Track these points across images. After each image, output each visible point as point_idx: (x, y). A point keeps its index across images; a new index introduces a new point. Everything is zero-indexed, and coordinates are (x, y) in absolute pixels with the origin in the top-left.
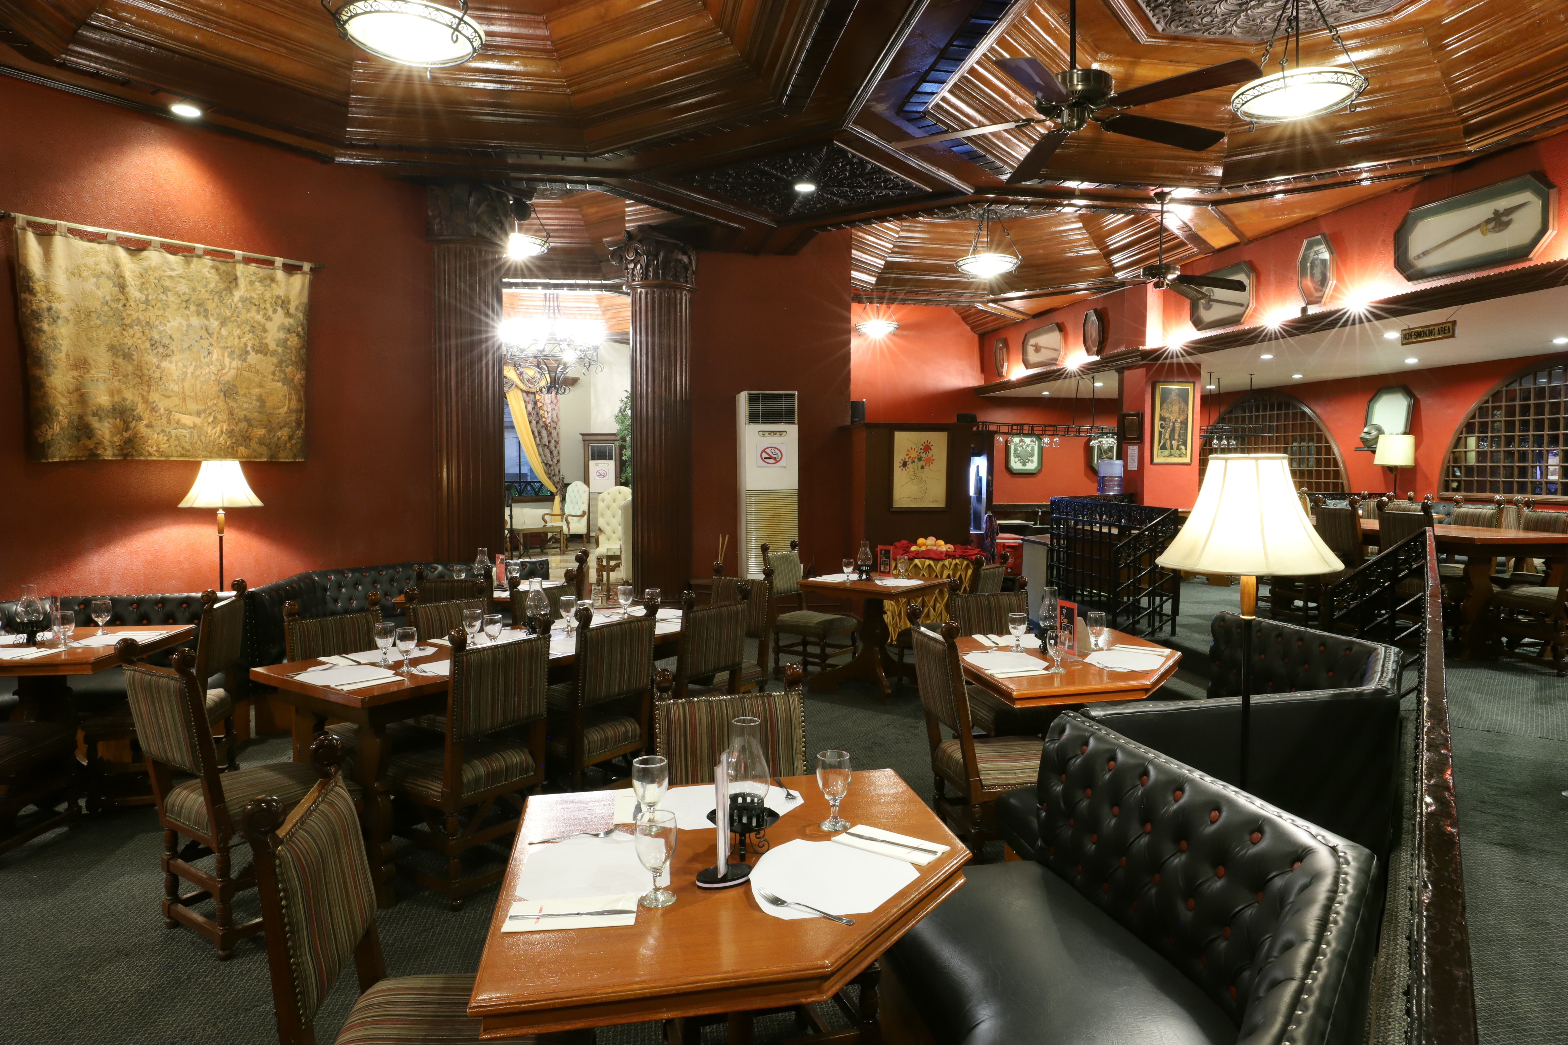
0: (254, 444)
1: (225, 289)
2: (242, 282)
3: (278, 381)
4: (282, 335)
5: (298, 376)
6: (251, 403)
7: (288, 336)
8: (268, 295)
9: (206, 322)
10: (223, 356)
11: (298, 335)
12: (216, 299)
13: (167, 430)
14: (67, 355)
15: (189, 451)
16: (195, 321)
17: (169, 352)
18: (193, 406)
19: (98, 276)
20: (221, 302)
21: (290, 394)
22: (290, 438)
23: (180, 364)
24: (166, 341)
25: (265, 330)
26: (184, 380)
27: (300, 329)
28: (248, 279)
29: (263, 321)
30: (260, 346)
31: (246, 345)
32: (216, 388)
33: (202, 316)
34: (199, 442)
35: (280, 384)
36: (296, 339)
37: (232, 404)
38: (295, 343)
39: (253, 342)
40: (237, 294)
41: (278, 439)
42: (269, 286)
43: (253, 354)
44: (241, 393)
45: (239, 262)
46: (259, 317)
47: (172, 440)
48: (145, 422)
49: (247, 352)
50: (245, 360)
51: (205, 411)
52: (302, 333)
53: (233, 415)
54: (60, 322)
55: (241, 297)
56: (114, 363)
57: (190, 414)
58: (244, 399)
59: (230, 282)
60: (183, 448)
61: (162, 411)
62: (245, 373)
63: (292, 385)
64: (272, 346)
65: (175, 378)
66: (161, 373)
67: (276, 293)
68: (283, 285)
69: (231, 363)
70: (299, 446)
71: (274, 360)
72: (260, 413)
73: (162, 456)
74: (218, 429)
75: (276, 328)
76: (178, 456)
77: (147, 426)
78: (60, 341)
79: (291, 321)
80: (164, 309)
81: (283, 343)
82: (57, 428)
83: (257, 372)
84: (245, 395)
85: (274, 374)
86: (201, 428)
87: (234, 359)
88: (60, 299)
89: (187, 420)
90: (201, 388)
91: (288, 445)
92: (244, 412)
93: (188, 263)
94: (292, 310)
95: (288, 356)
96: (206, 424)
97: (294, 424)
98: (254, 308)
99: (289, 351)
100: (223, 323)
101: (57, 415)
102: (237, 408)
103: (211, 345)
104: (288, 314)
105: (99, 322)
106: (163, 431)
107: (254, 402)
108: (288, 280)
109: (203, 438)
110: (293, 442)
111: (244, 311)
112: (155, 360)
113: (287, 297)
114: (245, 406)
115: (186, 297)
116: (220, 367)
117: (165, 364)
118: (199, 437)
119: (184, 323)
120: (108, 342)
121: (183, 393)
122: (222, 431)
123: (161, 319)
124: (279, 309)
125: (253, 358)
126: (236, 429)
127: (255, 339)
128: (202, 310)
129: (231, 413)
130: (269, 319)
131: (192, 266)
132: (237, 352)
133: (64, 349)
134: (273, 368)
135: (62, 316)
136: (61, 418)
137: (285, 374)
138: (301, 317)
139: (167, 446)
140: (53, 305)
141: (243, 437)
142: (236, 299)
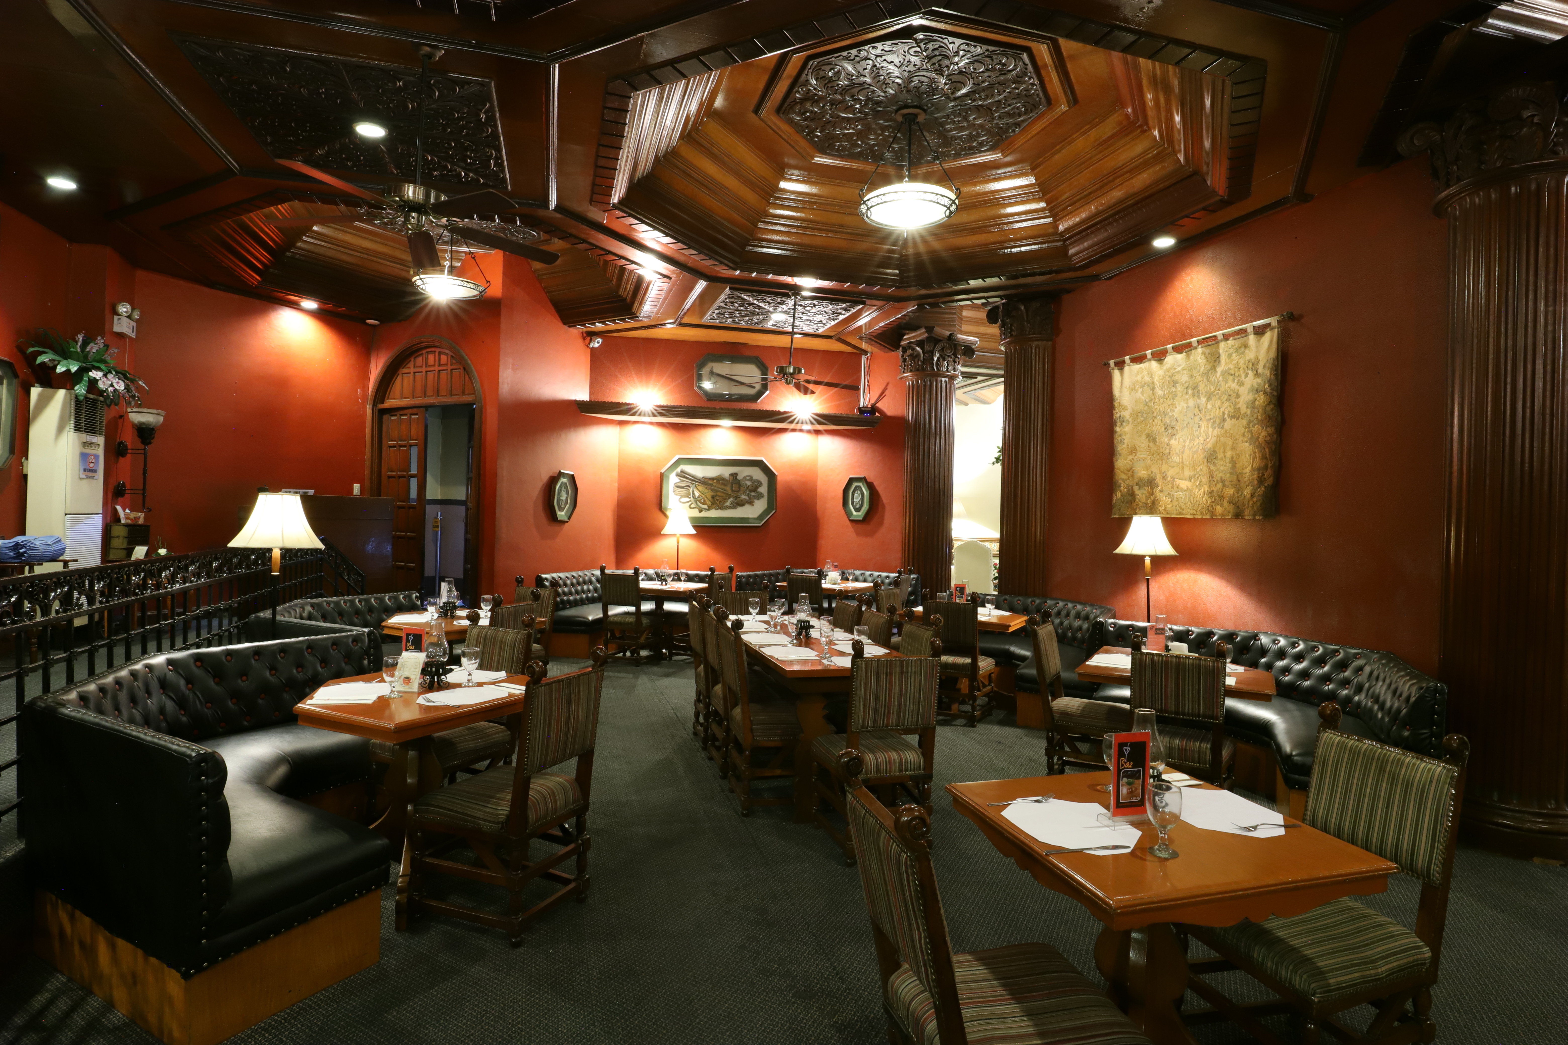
0: (1225, 504)
1: (1211, 369)
2: (1223, 357)
3: (1246, 442)
4: (1251, 397)
5: (1264, 433)
6: (1226, 466)
7: (1256, 396)
8: (1242, 362)
9: (1198, 401)
10: (1208, 427)
11: (1265, 393)
12: (1205, 380)
13: (1172, 493)
14: (1128, 445)
15: (1183, 510)
16: (1191, 403)
17: (1175, 431)
18: (1187, 473)
19: (1142, 387)
20: (1208, 381)
21: (1254, 453)
22: (1252, 496)
23: (1181, 440)
24: (1174, 423)
25: (1238, 396)
26: (1183, 452)
27: (1267, 386)
28: (1227, 353)
29: (1237, 387)
30: (1234, 412)
31: (1224, 413)
32: (1202, 456)
33: (1196, 397)
34: (1189, 503)
35: (1247, 444)
36: (1262, 397)
37: (1212, 468)
38: (1261, 401)
39: (1229, 409)
40: (1219, 370)
41: (1245, 497)
42: (1243, 353)
43: (1228, 420)
44: (1219, 457)
45: (1221, 341)
46: (1234, 385)
47: (1174, 501)
48: (1159, 488)
49: (1224, 420)
50: (1222, 427)
51: (1194, 475)
52: (1268, 390)
53: (1213, 477)
54: (1124, 424)
55: (1222, 372)
56: (1149, 446)
57: (1185, 480)
58: (1221, 463)
59: (1215, 361)
60: (1180, 507)
61: (1169, 479)
62: (1222, 439)
63: (1257, 443)
64: (1244, 409)
65: (1177, 451)
66: (1170, 449)
67: (1248, 358)
68: (1253, 348)
69: (1213, 431)
70: (1259, 504)
71: (1244, 422)
72: (1231, 473)
73: (1168, 514)
74: (1202, 490)
75: (1247, 391)
76: (1177, 514)
77: (1161, 491)
78: (1124, 437)
79: (1259, 380)
80: (1173, 399)
81: (1252, 405)
82: (1119, 495)
83: (1231, 436)
84: (1222, 459)
85: (1244, 435)
86: (1191, 490)
87: (1215, 428)
88: (1125, 409)
89: (1184, 484)
90: (1193, 457)
91: (1251, 503)
92: (1221, 474)
93: (1188, 356)
94: (1260, 370)
95: (1255, 416)
96: (1195, 487)
97: (1256, 482)
98: (1231, 378)
99: (1256, 411)
100: (1209, 399)
101: (1120, 486)
102: (1216, 470)
103: (1201, 419)
104: (1257, 374)
105: (1142, 419)
106: (1169, 494)
107: (1228, 464)
108: (1259, 340)
109: (1192, 499)
110: (1255, 499)
111: (1223, 383)
112: (1166, 440)
113: (1257, 358)
114: (1222, 468)
115: (1187, 385)
116: (1205, 437)
117: (1172, 442)
118: (1190, 498)
119: (1185, 405)
120: (1146, 432)
121: (1182, 462)
122: (1204, 492)
123: (1171, 407)
124: (1250, 372)
125: (1229, 424)
126: (1215, 489)
127: (1230, 406)
128: (1196, 391)
129: (1212, 476)
130: (1241, 384)
131: (1191, 358)
132: (1218, 421)
133: (1126, 442)
134: (1243, 430)
135: (1125, 420)
136: (1122, 488)
137: (1252, 434)
138: (1269, 374)
139: (1170, 506)
140: (1122, 414)
141: (1219, 497)
142: (1218, 374)
